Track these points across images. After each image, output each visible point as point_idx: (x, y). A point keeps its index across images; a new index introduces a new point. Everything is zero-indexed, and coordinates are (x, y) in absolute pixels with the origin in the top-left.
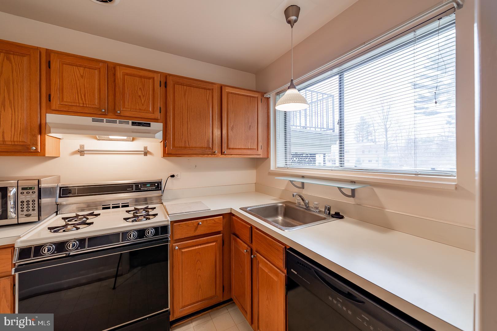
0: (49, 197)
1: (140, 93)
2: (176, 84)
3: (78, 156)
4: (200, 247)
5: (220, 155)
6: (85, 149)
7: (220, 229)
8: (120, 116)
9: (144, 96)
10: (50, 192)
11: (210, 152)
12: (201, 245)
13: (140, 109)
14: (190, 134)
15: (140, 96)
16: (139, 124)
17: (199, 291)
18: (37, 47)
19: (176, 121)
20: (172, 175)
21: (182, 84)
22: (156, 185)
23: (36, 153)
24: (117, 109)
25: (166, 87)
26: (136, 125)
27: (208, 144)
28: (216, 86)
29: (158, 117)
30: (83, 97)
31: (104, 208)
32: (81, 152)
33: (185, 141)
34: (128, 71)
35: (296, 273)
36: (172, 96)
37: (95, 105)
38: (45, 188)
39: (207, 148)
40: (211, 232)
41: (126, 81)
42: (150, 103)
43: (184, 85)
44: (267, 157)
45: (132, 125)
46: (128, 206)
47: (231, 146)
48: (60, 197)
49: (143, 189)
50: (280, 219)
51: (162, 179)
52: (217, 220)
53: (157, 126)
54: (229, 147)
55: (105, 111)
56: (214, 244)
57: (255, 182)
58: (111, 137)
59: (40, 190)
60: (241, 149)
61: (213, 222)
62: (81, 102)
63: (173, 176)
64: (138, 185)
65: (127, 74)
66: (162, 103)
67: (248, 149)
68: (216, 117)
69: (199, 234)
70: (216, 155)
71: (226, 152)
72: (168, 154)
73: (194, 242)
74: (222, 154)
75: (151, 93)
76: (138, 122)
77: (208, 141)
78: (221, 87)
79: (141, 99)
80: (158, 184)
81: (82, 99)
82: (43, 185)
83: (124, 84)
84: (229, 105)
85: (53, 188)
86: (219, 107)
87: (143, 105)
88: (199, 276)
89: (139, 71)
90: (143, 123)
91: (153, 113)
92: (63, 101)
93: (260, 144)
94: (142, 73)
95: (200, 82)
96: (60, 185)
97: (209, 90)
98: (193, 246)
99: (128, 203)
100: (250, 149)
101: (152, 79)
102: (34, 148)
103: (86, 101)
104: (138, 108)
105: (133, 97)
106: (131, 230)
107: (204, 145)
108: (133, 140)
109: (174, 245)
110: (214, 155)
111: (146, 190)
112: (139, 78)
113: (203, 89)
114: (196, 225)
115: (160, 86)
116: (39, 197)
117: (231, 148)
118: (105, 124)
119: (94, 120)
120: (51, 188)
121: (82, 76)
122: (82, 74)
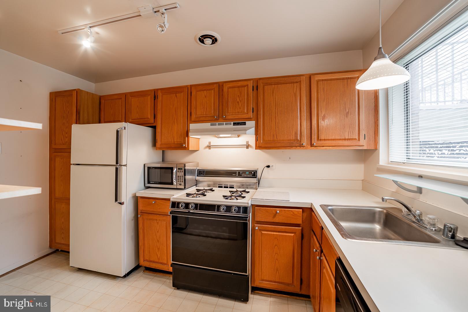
0: (191, 176)
1: (238, 100)
2: (266, 85)
3: (208, 149)
4: (278, 233)
5: (309, 147)
6: (212, 144)
7: (300, 222)
8: (226, 120)
9: (241, 101)
10: (192, 172)
11: (298, 144)
12: (279, 232)
13: (238, 112)
14: (278, 128)
15: (238, 102)
16: (238, 124)
17: (276, 273)
19: (265, 117)
20: (268, 165)
21: (271, 84)
22: (253, 173)
23: (185, 148)
24: (224, 115)
25: (257, 90)
26: (236, 125)
27: (296, 137)
28: (304, 77)
29: (251, 117)
30: (206, 111)
31: (219, 187)
32: (209, 147)
33: (273, 135)
34: (231, 85)
36: (262, 96)
37: (212, 114)
38: (188, 170)
39: (294, 140)
40: (289, 222)
41: (229, 93)
42: (245, 107)
43: (272, 85)
44: (375, 149)
45: (233, 125)
46: (233, 188)
47: (322, 137)
48: (197, 176)
49: (243, 176)
50: (378, 229)
51: (258, 169)
52: (296, 213)
53: (251, 124)
54: (320, 139)
55: (217, 117)
56: (293, 235)
57: (363, 179)
58: (221, 136)
59: (185, 170)
60: (336, 139)
61: (292, 213)
62: (205, 114)
63: (268, 167)
64: (240, 172)
65: (230, 88)
66: (254, 104)
67: (345, 139)
68: (304, 108)
69: (277, 221)
70: (305, 148)
71: (315, 144)
72: (259, 147)
73: (272, 227)
74: (311, 146)
75: (246, 97)
76: (237, 123)
77: (296, 134)
78: (310, 77)
79: (239, 104)
80: (254, 173)
81: (205, 111)
82: (186, 168)
83: (228, 95)
84: (319, 94)
85: (193, 170)
86: (308, 98)
87: (240, 108)
88: (277, 259)
89: (237, 82)
90: (240, 122)
91: (248, 114)
92: (196, 115)
93: (362, 133)
94: (240, 84)
95: (287, 78)
96: (198, 168)
97: (297, 83)
98: (272, 231)
99: (234, 185)
100: (348, 139)
101: (246, 87)
102: (184, 145)
103: (207, 113)
104: (237, 111)
105: (233, 104)
106: (223, 205)
107: (291, 137)
108: (239, 136)
109: (256, 225)
110: (303, 147)
111: (245, 176)
112: (238, 88)
113: (290, 83)
114: (274, 212)
115: (253, 90)
116: (185, 175)
117: (323, 140)
118: (217, 127)
119: (211, 125)
120: (192, 169)
121: (205, 97)
122: (205, 95)
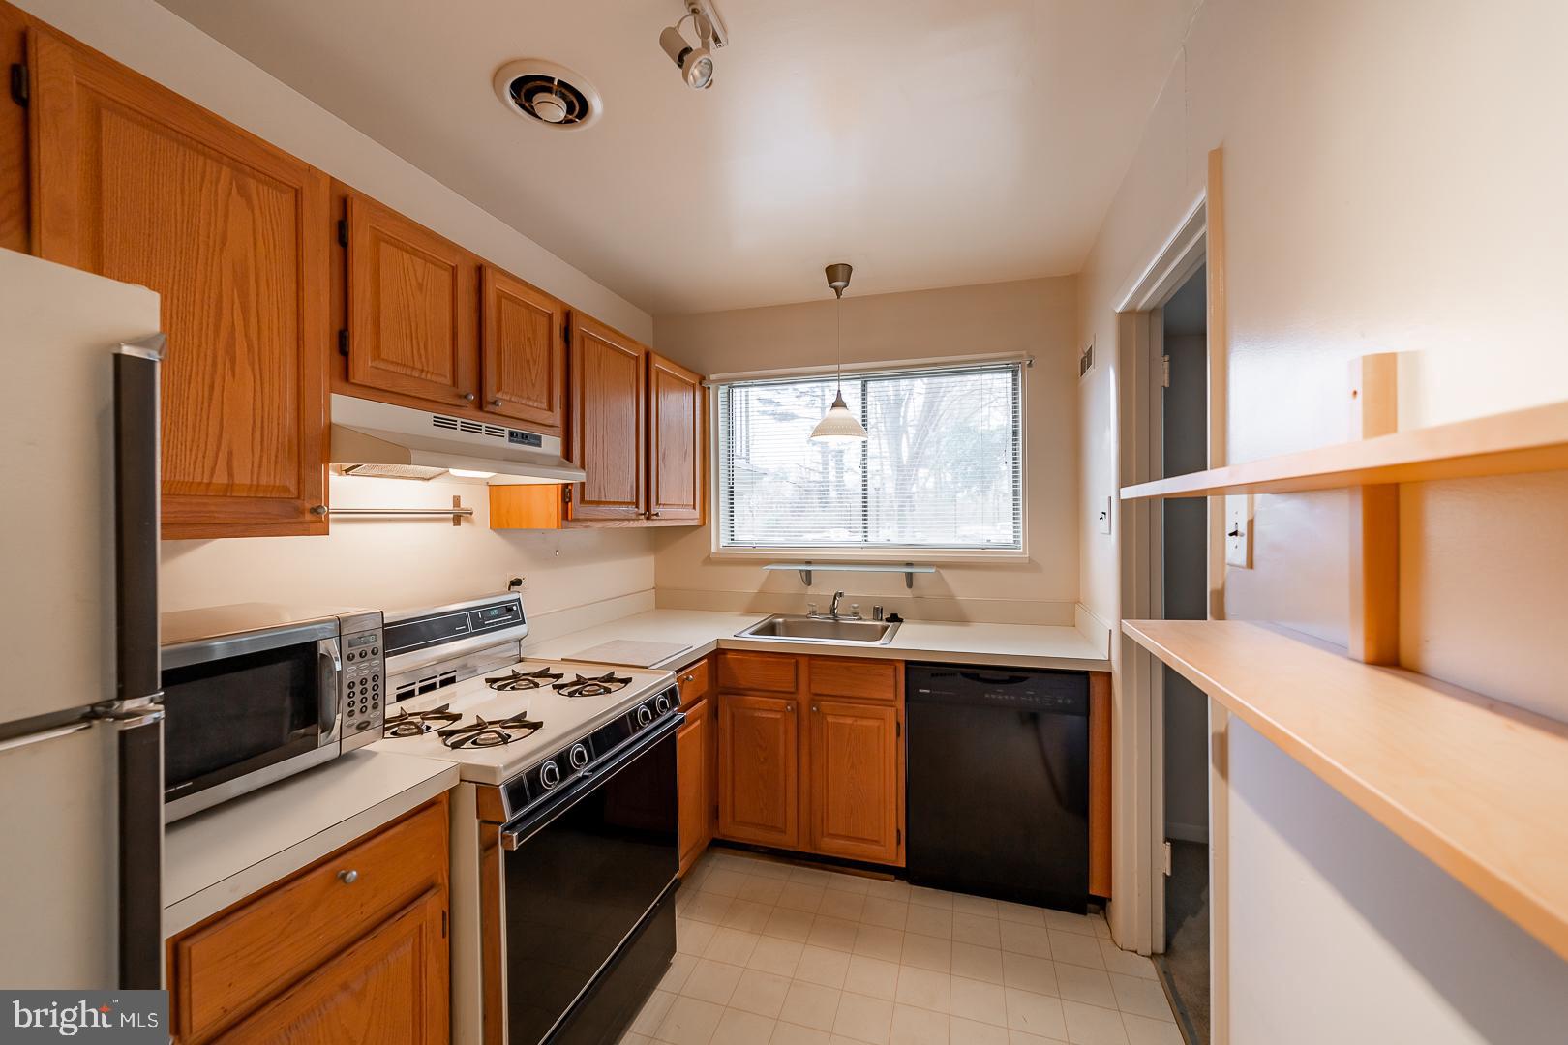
1: (529, 352)
2: (587, 338)
5: (645, 520)
9: (535, 361)
11: (634, 515)
13: (526, 397)
14: (607, 468)
15: (528, 361)
16: (521, 438)
18: (310, 166)
20: (514, 579)
25: (567, 341)
26: (517, 442)
27: (632, 494)
28: (642, 350)
30: (422, 351)
33: (600, 488)
34: (507, 286)
35: (928, 691)
36: (579, 368)
37: (445, 376)
39: (630, 503)
40: (696, 695)
41: (503, 314)
43: (597, 342)
45: (509, 440)
47: (662, 499)
49: (489, 624)
56: (699, 722)
57: (653, 586)
60: (675, 505)
61: (699, 672)
62: (417, 363)
63: (517, 583)
64: (477, 613)
65: (506, 296)
67: (683, 505)
72: (571, 520)
74: (648, 519)
76: (519, 433)
77: (632, 487)
78: (647, 354)
79: (530, 370)
80: (516, 607)
83: (499, 321)
84: (659, 400)
87: (532, 385)
89: (525, 289)
90: (526, 434)
91: (550, 408)
92: (377, 358)
94: (531, 298)
95: (618, 338)
97: (633, 359)
99: (454, 671)
100: (686, 505)
101: (547, 317)
103: (428, 364)
104: (522, 393)
105: (516, 364)
106: (639, 705)
107: (627, 496)
111: (495, 625)
112: (526, 310)
113: (625, 355)
117: (662, 504)
118: (458, 435)
119: (438, 423)
121: (420, 286)
122: (420, 280)
